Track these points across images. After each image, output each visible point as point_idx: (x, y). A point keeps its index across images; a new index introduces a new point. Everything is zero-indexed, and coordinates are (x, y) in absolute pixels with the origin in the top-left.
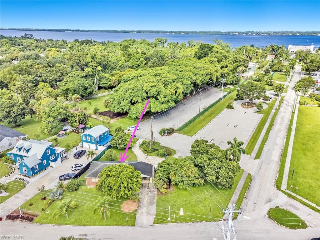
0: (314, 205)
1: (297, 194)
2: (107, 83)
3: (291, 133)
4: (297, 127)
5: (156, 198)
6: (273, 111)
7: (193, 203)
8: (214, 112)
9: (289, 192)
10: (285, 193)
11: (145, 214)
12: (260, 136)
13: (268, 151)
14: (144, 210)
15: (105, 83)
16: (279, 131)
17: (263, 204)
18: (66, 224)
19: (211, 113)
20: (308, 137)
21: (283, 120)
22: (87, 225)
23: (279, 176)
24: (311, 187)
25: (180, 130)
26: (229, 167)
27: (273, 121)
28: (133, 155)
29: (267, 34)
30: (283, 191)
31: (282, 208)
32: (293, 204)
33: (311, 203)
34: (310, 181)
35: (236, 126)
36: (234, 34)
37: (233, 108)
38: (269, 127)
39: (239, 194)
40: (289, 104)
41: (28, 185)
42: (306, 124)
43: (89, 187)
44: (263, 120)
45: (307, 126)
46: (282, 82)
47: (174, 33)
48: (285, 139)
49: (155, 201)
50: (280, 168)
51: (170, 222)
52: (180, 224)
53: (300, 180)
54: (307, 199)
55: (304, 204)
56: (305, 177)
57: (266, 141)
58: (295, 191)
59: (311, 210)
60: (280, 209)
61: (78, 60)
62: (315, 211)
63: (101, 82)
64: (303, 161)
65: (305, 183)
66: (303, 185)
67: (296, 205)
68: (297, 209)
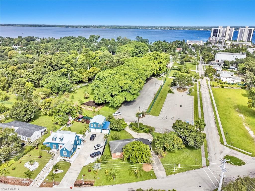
0: (244, 151)
1: (234, 146)
2: (77, 79)
3: (214, 108)
4: (216, 103)
5: (159, 160)
6: (198, 93)
7: (182, 160)
8: (162, 96)
9: (229, 146)
10: (228, 147)
11: (159, 170)
12: (199, 112)
13: (207, 121)
14: (157, 168)
15: (76, 79)
16: (208, 107)
17: (219, 154)
18: (116, 184)
19: (161, 97)
20: (225, 109)
21: (206, 99)
22: (128, 183)
23: (220, 137)
24: (238, 141)
25: (148, 112)
26: (201, 136)
27: (201, 101)
28: (128, 134)
29: (166, 29)
30: (226, 146)
31: (229, 155)
32: (234, 152)
33: (242, 150)
34: (237, 137)
35: (181, 106)
36: (143, 28)
37: (173, 93)
38: (201, 105)
39: (204, 150)
40: (205, 87)
41: (71, 163)
42: (220, 101)
43: (114, 159)
44: (195, 100)
45: (221, 102)
46: (193, 70)
47: (96, 28)
48: (213, 112)
49: (160, 162)
50: (218, 132)
51: (175, 173)
52: (181, 173)
53: (232, 137)
54: (239, 148)
55: (239, 151)
56: (233, 136)
57: (203, 115)
58: (232, 144)
59: (244, 154)
60: (229, 156)
61: (50, 61)
62: (246, 154)
63: (73, 79)
64: (229, 125)
65: (235, 139)
66: (234, 140)
67: (236, 153)
68: (237, 155)
